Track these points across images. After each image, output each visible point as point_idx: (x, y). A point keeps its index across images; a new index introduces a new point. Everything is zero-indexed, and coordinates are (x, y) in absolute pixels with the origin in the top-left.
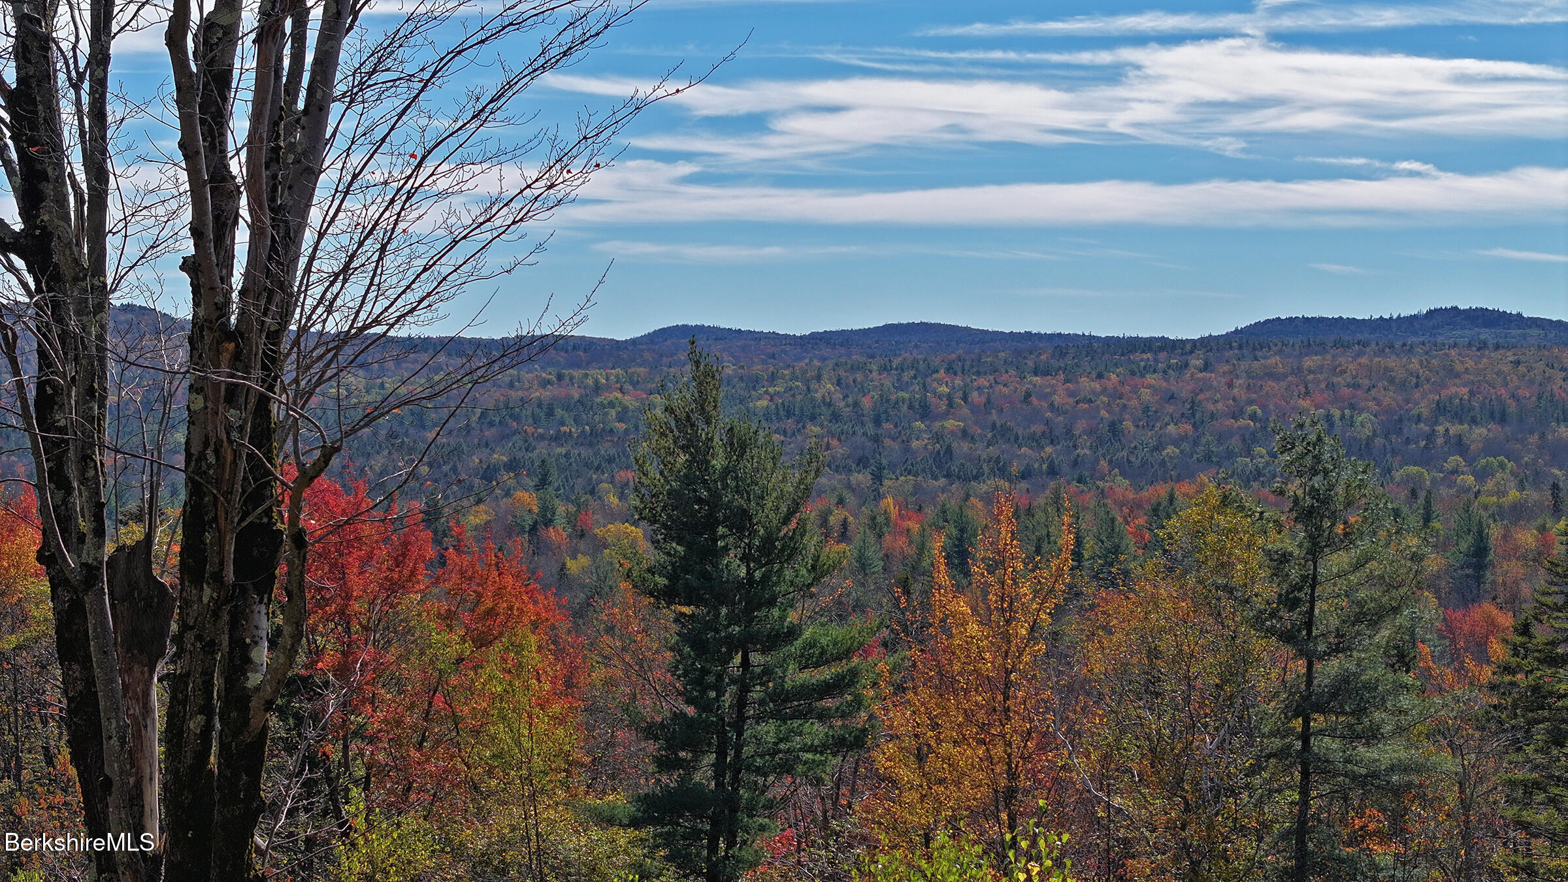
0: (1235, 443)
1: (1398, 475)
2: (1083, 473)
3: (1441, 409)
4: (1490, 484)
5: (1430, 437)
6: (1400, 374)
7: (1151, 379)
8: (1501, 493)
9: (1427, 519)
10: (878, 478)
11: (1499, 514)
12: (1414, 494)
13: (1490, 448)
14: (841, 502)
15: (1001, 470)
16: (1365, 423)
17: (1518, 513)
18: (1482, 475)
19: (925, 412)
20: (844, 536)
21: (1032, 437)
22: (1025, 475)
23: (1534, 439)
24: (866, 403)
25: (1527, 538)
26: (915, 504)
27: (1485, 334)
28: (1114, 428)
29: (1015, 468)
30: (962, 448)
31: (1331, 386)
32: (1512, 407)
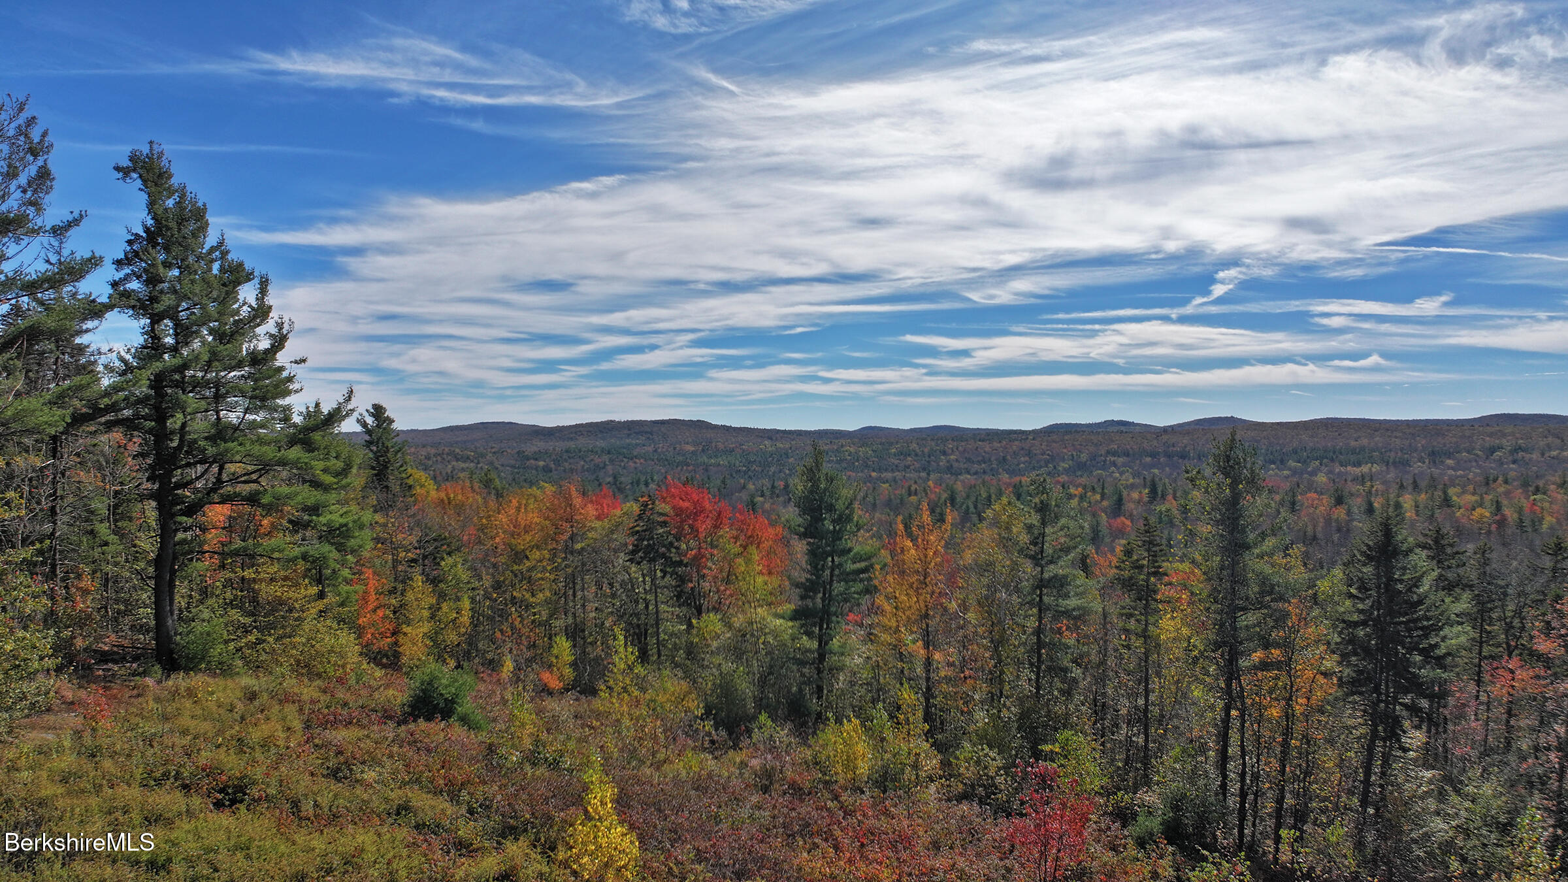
0: (1042, 463)
1: (1095, 474)
2: (994, 472)
3: (1108, 452)
4: (1124, 477)
5: (1105, 461)
6: (1095, 441)
7: (1017, 443)
8: (1127, 480)
9: (1103, 489)
10: (928, 474)
11: (1126, 487)
12: (1099, 480)
13: (1124, 465)
14: (916, 482)
15: (968, 473)
16: (1084, 457)
17: (1132, 487)
18: (1121, 474)
19: (944, 453)
20: (916, 494)
21: (978, 461)
22: (976, 473)
23: (1138, 462)
24: (926, 450)
25: (1136, 495)
26: (939, 483)
27: (1123, 428)
28: (1004, 459)
29: (973, 471)
30: (955, 465)
31: (1073, 445)
32: (1131, 452)
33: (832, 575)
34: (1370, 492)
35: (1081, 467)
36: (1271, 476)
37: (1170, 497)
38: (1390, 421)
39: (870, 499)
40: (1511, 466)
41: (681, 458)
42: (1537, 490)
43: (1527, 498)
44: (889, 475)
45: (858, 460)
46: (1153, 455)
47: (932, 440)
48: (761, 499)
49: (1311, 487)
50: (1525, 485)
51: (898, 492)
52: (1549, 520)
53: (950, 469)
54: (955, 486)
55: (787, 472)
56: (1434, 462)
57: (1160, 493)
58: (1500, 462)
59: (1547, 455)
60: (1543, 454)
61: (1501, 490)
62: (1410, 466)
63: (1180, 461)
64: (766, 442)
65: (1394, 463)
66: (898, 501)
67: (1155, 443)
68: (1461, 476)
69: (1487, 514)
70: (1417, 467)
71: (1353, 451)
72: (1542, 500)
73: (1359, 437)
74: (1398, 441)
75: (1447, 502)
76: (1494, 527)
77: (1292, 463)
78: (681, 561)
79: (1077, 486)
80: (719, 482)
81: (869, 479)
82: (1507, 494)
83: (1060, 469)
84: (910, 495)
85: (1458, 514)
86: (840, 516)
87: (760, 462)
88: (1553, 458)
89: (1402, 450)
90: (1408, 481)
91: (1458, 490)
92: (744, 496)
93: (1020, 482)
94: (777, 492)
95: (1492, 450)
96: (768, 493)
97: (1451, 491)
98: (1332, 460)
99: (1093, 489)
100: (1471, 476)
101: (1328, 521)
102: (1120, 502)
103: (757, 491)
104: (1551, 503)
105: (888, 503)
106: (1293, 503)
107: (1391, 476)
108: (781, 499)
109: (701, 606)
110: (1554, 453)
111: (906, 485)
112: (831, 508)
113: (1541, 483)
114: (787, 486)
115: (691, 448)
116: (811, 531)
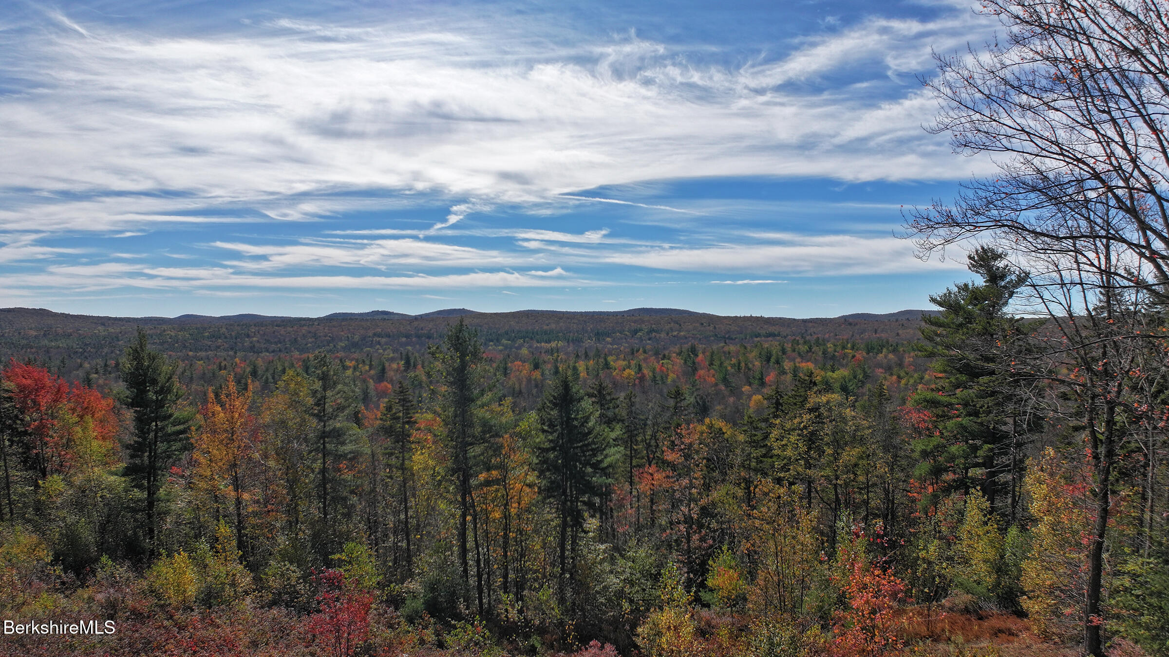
0: (325, 343)
1: (365, 350)
2: (288, 351)
3: (375, 335)
4: (386, 353)
5: (372, 341)
6: (365, 326)
7: (305, 328)
8: (389, 355)
9: (371, 362)
10: (236, 353)
11: (388, 360)
12: (368, 355)
13: (386, 344)
15: (267, 351)
16: (357, 338)
17: (392, 360)
18: (384, 350)
19: (248, 336)
20: (225, 369)
21: (275, 342)
22: (273, 352)
25: (395, 366)
26: (244, 360)
27: (385, 317)
28: (296, 340)
29: (271, 349)
30: (257, 345)
31: (349, 329)
32: (391, 334)
33: (156, 437)
34: (557, 360)
35: (355, 345)
36: (490, 350)
37: (420, 366)
38: (570, 312)
39: (188, 373)
40: (648, 342)
41: (24, 342)
42: (664, 357)
43: (658, 362)
44: (203, 354)
45: (177, 343)
46: (407, 336)
47: (238, 325)
48: (95, 376)
49: (517, 357)
50: (656, 354)
51: (210, 367)
52: (672, 376)
53: (252, 348)
54: (256, 362)
55: (118, 352)
56: (599, 340)
57: (412, 364)
58: (641, 339)
59: (670, 334)
60: (668, 334)
61: (642, 357)
62: (583, 342)
63: (427, 340)
64: (100, 328)
65: (573, 340)
66: (211, 375)
67: (409, 327)
68: (615, 349)
69: (633, 373)
70: (587, 343)
71: (546, 333)
72: (667, 363)
73: (550, 323)
74: (575, 326)
75: (607, 366)
76: (637, 382)
77: (504, 341)
78: (26, 431)
79: (352, 360)
80: (58, 362)
81: (187, 357)
82: (645, 360)
83: (339, 347)
84: (220, 369)
85: (614, 373)
86: (162, 388)
87: (94, 345)
88: (674, 336)
89: (577, 332)
90: (582, 352)
91: (614, 357)
92: (81, 373)
93: (308, 358)
94: (109, 369)
95: (636, 332)
96: (101, 371)
97: (610, 359)
98: (532, 339)
99: (364, 362)
100: (622, 349)
101: (529, 380)
102: (383, 370)
103: (92, 369)
104: (673, 365)
105: (203, 377)
106: (506, 369)
107: (570, 349)
108: (113, 375)
109: (45, 468)
110: (675, 333)
111: (218, 361)
112: (154, 382)
113: (666, 353)
114: (117, 364)
115: (34, 333)
116: (138, 401)
